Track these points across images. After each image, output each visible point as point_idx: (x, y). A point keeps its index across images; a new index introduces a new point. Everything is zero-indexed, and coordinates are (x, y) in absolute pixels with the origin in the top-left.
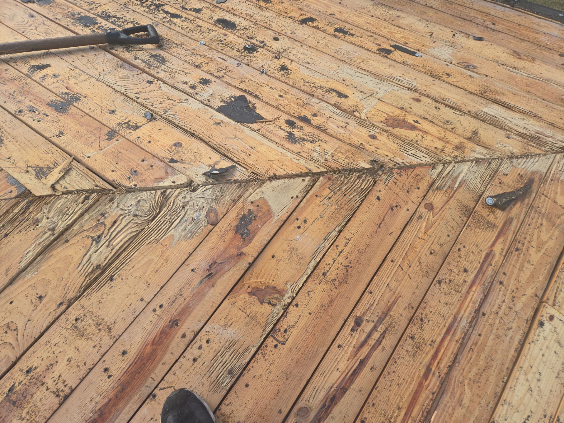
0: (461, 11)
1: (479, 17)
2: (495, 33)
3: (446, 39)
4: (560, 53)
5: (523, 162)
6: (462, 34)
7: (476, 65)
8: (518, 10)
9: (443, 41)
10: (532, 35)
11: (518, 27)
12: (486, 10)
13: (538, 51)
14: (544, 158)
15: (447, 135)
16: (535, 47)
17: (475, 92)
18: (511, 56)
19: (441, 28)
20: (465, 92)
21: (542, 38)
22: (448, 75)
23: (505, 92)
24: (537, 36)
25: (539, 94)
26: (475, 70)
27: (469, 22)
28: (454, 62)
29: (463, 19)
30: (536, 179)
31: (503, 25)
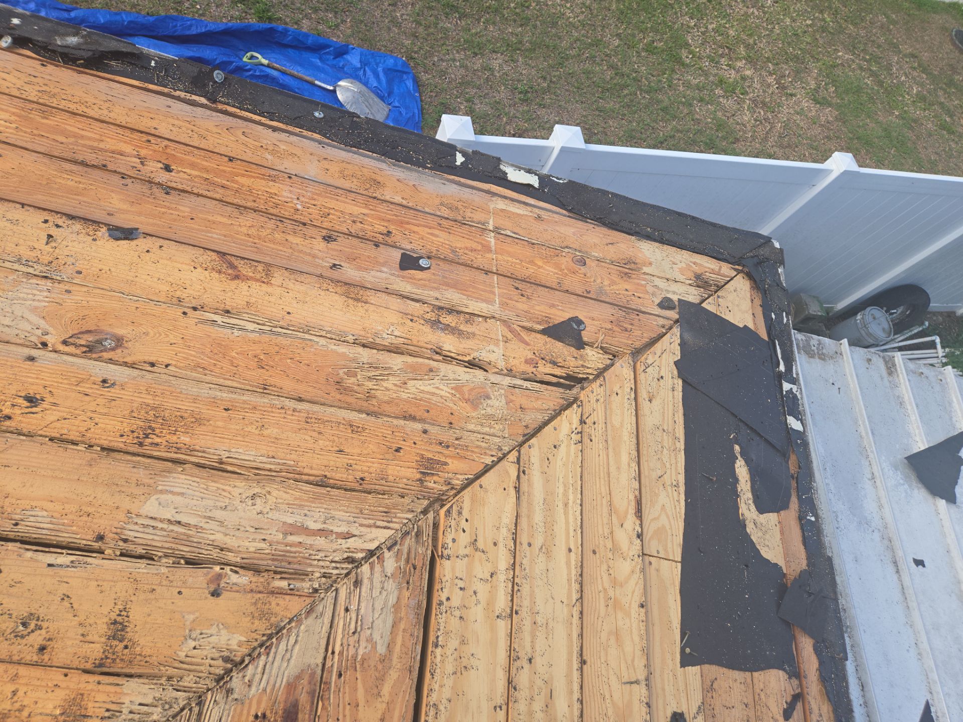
0: (75, 136)
1: (128, 149)
2: (174, 197)
3: (26, 254)
4: (324, 233)
5: (260, 669)
6: (77, 226)
7: (120, 332)
8: (226, 113)
9: (19, 261)
10: (260, 185)
11: (227, 167)
12: (145, 124)
13: (278, 236)
14: (310, 620)
15: (20, 693)
16: (271, 224)
17: (118, 443)
18: (215, 275)
19: (9, 216)
20: (88, 456)
21: (285, 192)
22: (32, 401)
23: (206, 412)
24: (274, 188)
25: (288, 385)
26: (117, 355)
27: (97, 173)
28: (50, 340)
29: (83, 164)
30: (304, 699)
31: (193, 166)
